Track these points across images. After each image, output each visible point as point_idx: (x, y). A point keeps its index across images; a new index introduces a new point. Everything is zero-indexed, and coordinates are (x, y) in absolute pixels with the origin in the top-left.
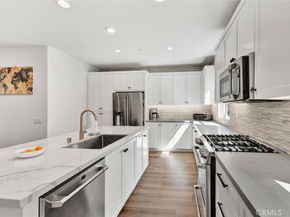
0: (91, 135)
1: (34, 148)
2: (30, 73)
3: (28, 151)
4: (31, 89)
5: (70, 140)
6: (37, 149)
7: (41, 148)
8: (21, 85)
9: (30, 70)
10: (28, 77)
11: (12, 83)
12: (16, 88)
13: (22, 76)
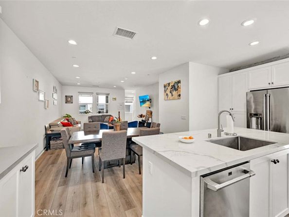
0: (227, 134)
1: (188, 137)
2: (179, 84)
3: (185, 138)
4: (180, 95)
5: (210, 136)
6: (190, 138)
7: (192, 138)
8: (174, 93)
9: (179, 82)
10: (178, 87)
11: (170, 92)
12: (172, 95)
13: (175, 87)
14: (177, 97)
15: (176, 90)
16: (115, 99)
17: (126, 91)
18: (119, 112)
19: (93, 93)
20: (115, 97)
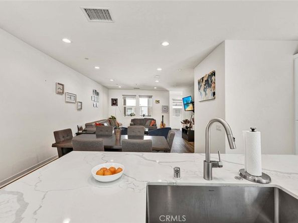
2: (213, 78)
4: (214, 94)
8: (208, 91)
9: (213, 74)
10: (211, 82)
11: (204, 91)
12: (206, 94)
13: (208, 82)
14: (211, 97)
15: (210, 86)
16: (158, 102)
17: (170, 92)
18: (163, 116)
19: (135, 96)
20: (158, 100)
